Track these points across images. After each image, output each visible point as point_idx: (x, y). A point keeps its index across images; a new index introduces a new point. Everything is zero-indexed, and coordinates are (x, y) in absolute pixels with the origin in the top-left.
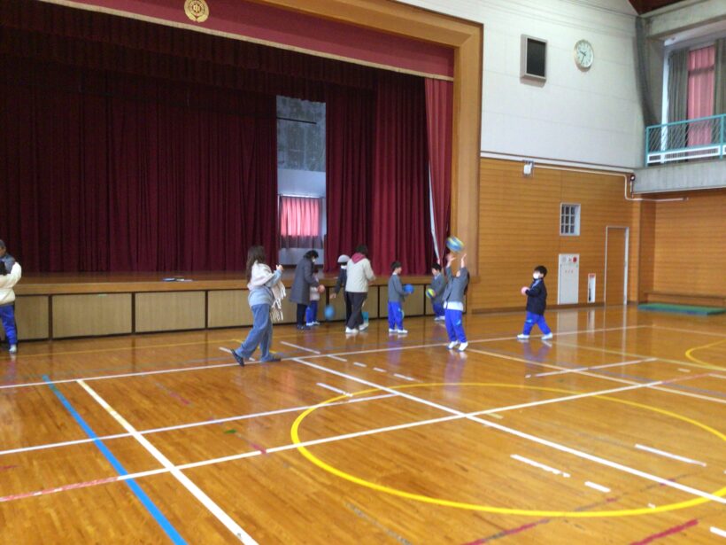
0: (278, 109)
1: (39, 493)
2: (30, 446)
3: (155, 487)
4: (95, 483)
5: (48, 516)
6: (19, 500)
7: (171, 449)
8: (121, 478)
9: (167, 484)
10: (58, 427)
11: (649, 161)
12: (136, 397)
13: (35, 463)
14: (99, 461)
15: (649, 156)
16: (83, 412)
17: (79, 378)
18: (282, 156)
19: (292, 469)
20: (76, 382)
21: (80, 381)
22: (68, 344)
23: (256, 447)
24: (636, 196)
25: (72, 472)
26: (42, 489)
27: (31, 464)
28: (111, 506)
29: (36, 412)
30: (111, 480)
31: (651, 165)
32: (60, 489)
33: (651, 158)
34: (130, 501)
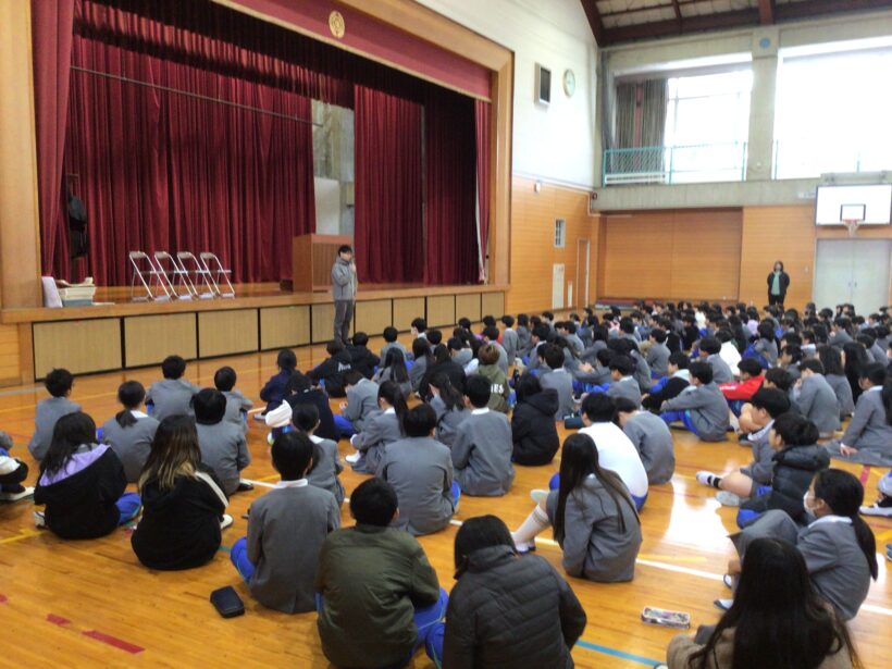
0: (313, 114)
11: (606, 182)
15: (606, 177)
24: (595, 212)
31: (608, 186)
33: (608, 179)
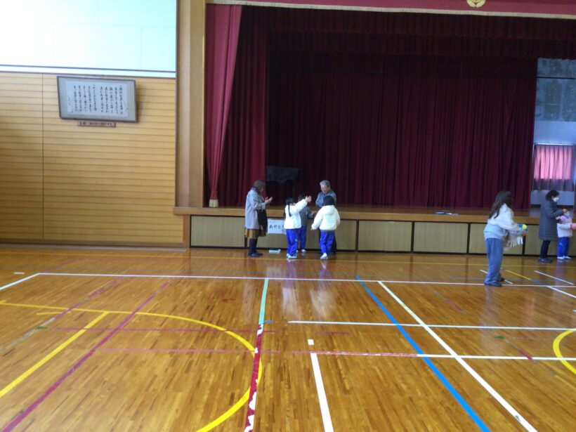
0: (538, 70)
1: (366, 354)
2: (356, 322)
3: (446, 367)
4: (402, 355)
5: (374, 370)
6: (354, 356)
7: (453, 342)
8: (419, 355)
9: (455, 368)
10: (371, 312)
12: (421, 299)
13: (360, 333)
14: (401, 340)
16: (386, 304)
17: (379, 280)
18: (539, 110)
19: (557, 377)
20: (377, 283)
21: (380, 282)
22: (368, 255)
23: (523, 354)
25: (385, 344)
26: (368, 352)
27: (358, 334)
28: (415, 373)
29: (356, 300)
30: (412, 355)
32: (379, 355)
34: (428, 373)
